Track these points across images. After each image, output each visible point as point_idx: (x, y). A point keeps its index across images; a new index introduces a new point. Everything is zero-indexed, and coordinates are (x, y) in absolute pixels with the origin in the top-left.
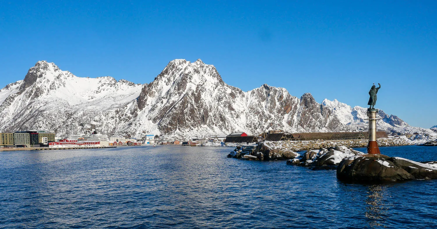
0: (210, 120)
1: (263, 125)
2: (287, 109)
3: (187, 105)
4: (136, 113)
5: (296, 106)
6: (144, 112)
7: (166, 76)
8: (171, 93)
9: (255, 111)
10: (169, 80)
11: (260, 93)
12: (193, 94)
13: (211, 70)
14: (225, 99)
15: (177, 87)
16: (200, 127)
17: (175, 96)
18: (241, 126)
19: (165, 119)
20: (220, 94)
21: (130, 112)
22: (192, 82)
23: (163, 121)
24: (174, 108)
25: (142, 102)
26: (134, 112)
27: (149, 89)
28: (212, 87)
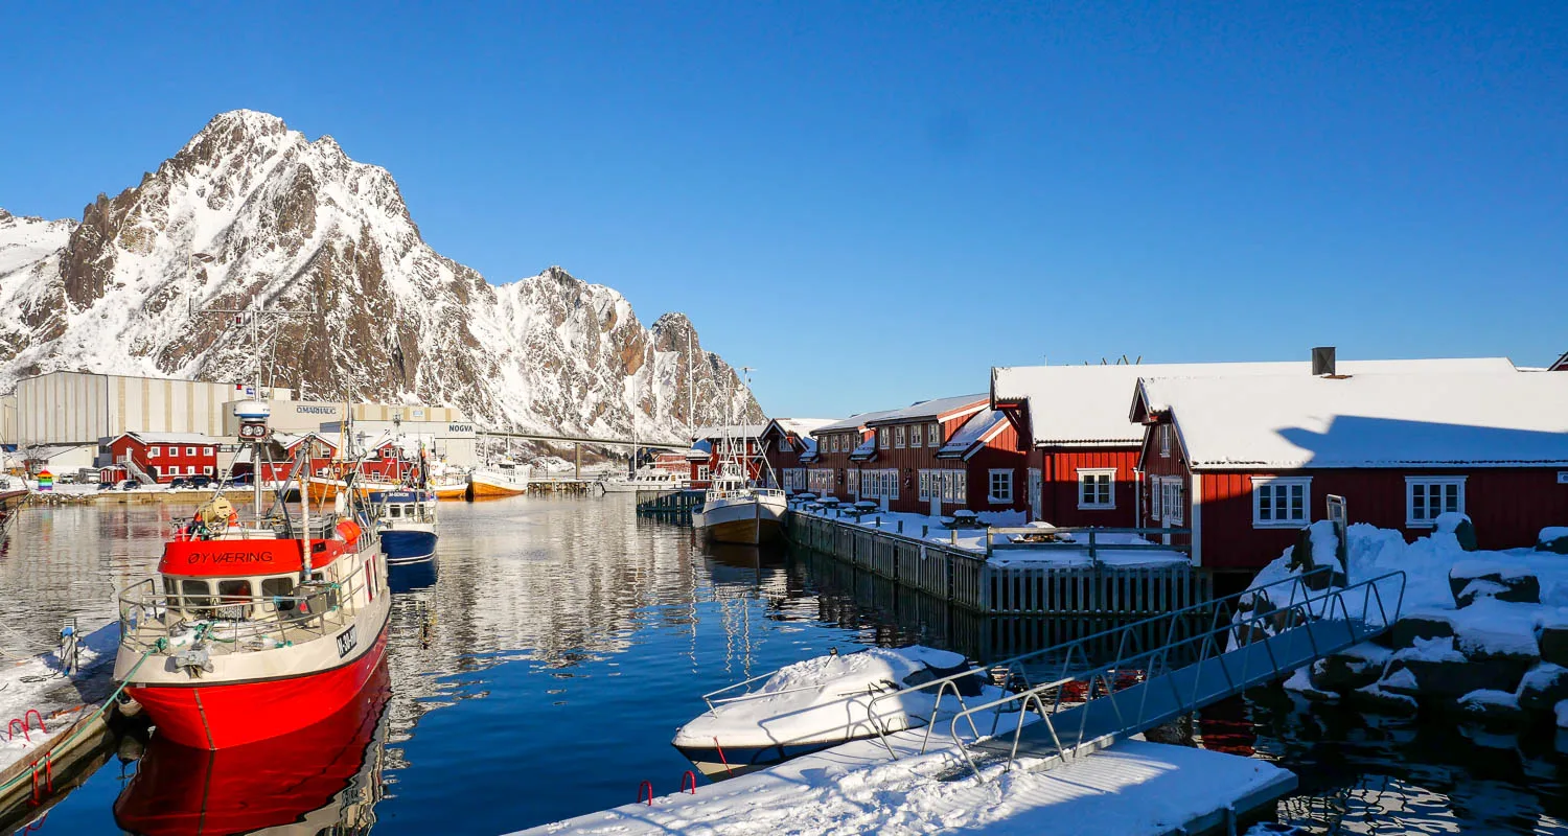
0: (427, 375)
1: (577, 409)
2: (630, 359)
3: (335, 295)
4: (57, 319)
5: (651, 353)
6: (104, 317)
7: (202, 169)
8: (245, 240)
9: (544, 357)
10: (223, 188)
11: (547, 295)
12: (348, 252)
13: (376, 183)
14: (445, 300)
15: (273, 214)
16: (394, 399)
17: (266, 251)
18: (518, 408)
19: (231, 353)
20: (424, 277)
21: (19, 312)
22: (336, 206)
23: (224, 361)
24: (276, 303)
25: (90, 268)
26: (45, 313)
27: (121, 216)
28: (390, 249)
